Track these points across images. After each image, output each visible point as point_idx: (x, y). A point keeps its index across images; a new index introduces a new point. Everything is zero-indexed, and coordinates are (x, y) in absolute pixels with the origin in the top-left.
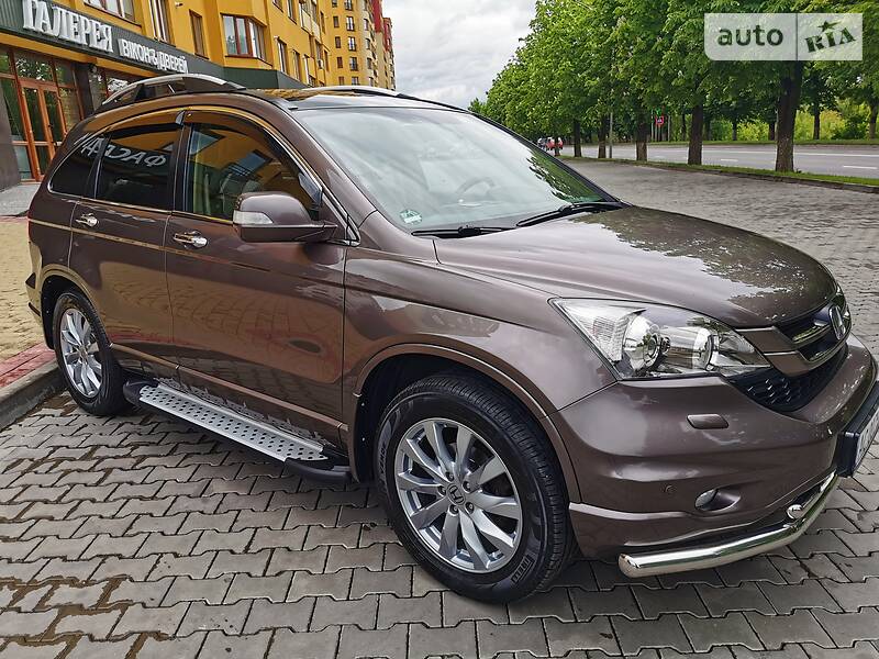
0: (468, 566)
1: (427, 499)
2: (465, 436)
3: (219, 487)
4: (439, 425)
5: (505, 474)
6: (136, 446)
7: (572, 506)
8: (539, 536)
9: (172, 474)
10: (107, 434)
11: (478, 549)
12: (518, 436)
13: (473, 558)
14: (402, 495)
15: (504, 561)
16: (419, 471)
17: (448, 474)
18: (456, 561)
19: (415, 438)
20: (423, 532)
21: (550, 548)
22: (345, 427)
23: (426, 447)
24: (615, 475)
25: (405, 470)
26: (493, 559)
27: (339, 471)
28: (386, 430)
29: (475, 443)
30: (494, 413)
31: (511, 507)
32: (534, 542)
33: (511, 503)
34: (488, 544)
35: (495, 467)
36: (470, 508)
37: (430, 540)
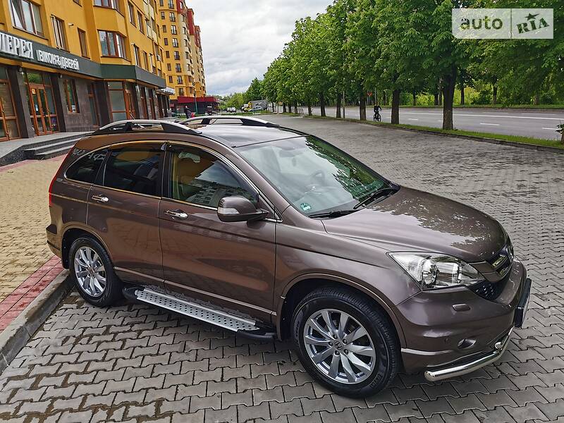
0: (345, 381)
1: (321, 348)
2: (344, 317)
3: (192, 346)
4: (329, 312)
5: (366, 335)
6: (132, 325)
7: (403, 350)
8: (385, 365)
9: (163, 340)
10: (113, 318)
11: (350, 372)
12: (373, 317)
13: (349, 377)
14: (307, 347)
15: (365, 378)
16: (316, 334)
17: (334, 336)
18: (338, 379)
19: (315, 319)
20: (319, 365)
21: (390, 370)
22: (275, 314)
23: (321, 322)
24: (425, 335)
25: (309, 334)
26: (358, 377)
27: (268, 335)
28: (299, 315)
29: (350, 321)
30: (360, 307)
31: (370, 351)
32: (382, 367)
33: (369, 349)
34: (355, 369)
35: (361, 332)
36: (346, 351)
37: (324, 369)
